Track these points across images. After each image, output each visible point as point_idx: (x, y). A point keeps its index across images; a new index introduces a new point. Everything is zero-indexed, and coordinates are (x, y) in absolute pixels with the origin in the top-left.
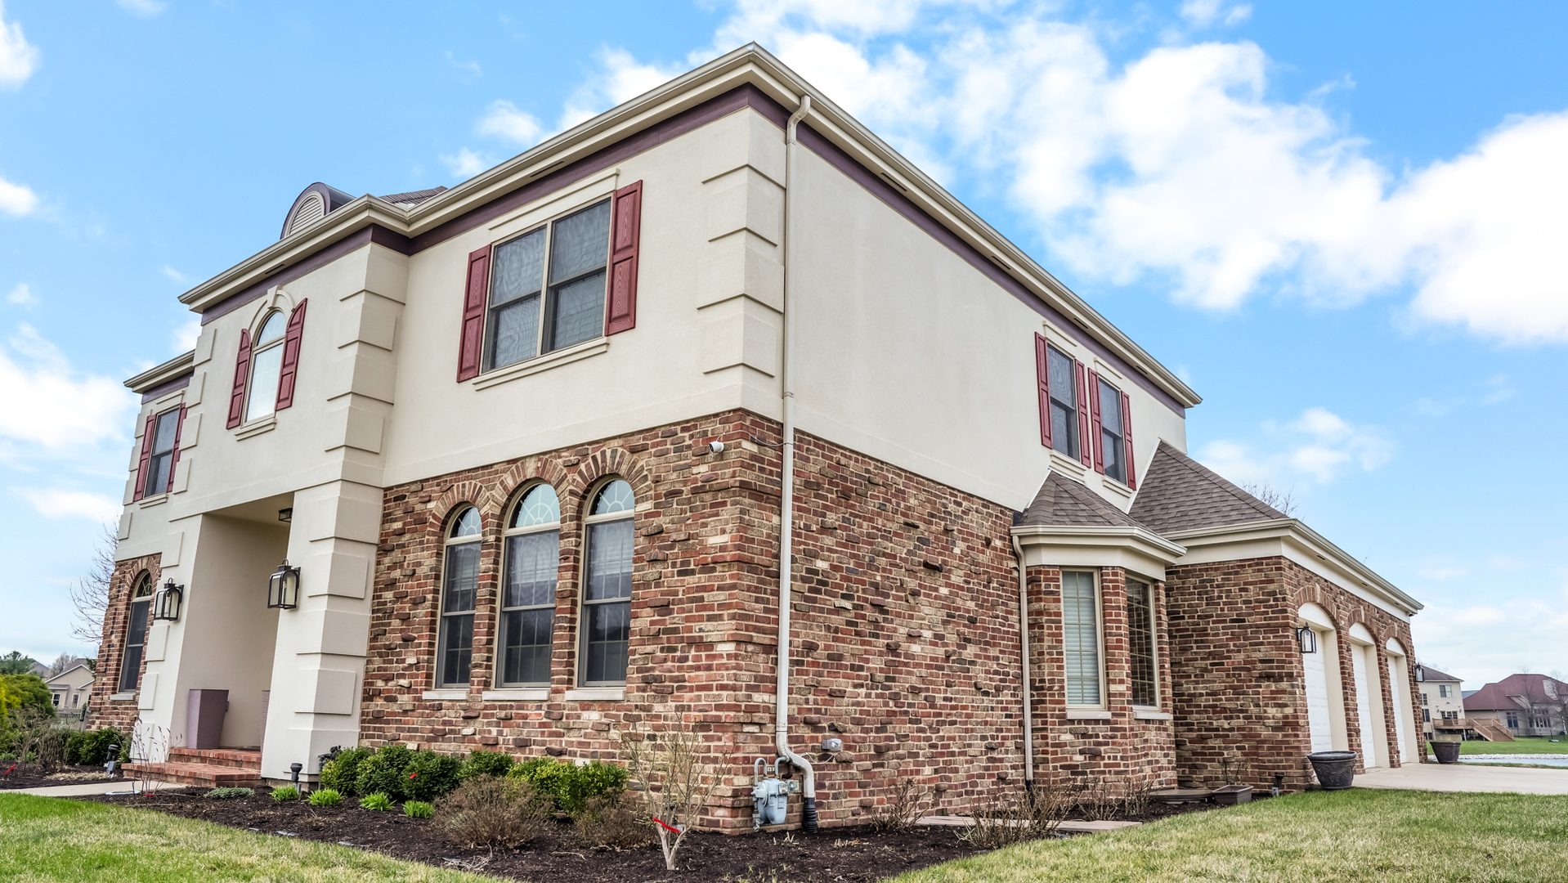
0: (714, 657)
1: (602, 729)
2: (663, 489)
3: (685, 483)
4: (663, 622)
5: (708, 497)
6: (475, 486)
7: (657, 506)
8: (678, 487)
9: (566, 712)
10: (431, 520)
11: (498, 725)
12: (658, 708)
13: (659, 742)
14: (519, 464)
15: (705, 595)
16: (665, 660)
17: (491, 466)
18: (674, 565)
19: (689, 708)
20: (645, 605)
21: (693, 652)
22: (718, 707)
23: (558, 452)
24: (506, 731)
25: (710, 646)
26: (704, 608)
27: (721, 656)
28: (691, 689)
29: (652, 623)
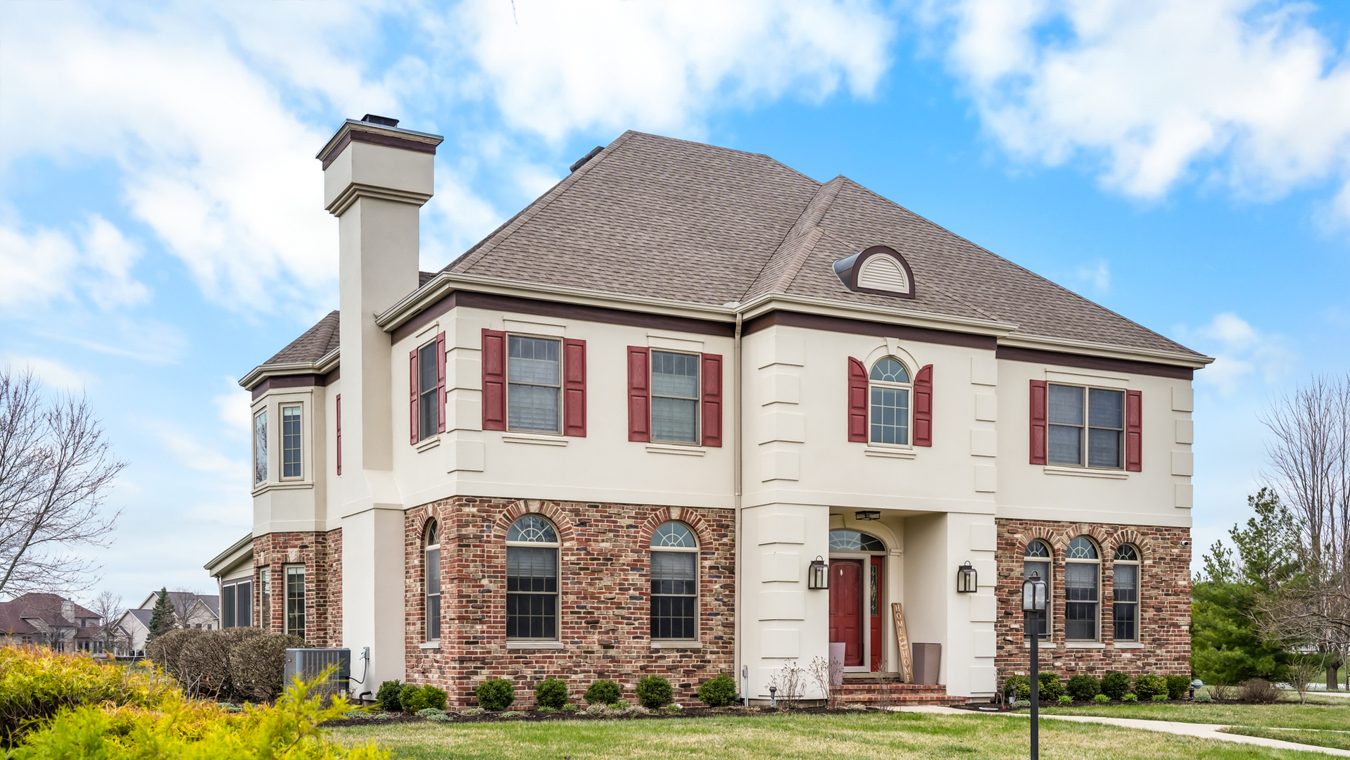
0: (1181, 631)
1: (1131, 661)
2: (1157, 556)
3: (1167, 555)
4: (1159, 615)
5: (1177, 563)
6: (1048, 531)
7: (1154, 563)
8: (1164, 556)
9: (1113, 654)
10: (1018, 545)
11: (1075, 660)
12: (1158, 652)
13: (1158, 666)
14: (1077, 525)
15: (1178, 605)
16: (1160, 631)
17: (1059, 522)
18: (1163, 591)
19: (1172, 652)
20: (1150, 607)
21: (1172, 629)
22: (1184, 652)
23: (1102, 525)
24: (1080, 663)
25: (1179, 627)
26: (1178, 611)
27: (1183, 631)
28: (1172, 644)
29: (1154, 615)
